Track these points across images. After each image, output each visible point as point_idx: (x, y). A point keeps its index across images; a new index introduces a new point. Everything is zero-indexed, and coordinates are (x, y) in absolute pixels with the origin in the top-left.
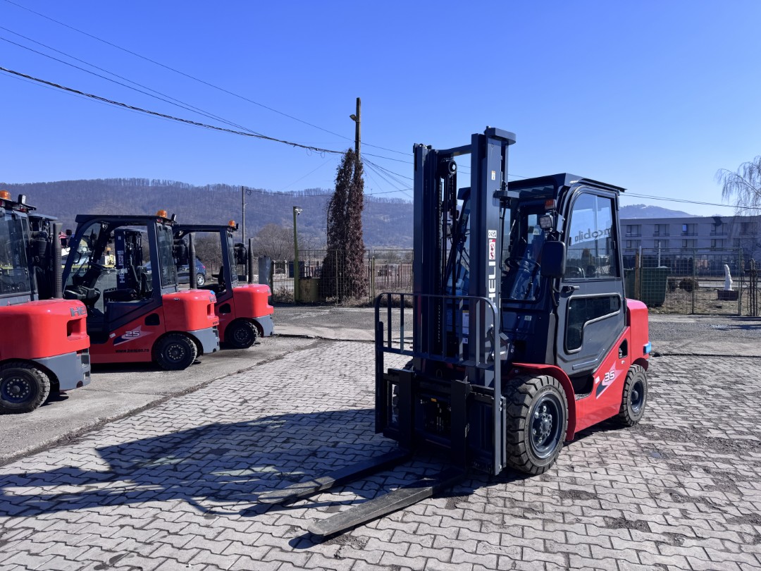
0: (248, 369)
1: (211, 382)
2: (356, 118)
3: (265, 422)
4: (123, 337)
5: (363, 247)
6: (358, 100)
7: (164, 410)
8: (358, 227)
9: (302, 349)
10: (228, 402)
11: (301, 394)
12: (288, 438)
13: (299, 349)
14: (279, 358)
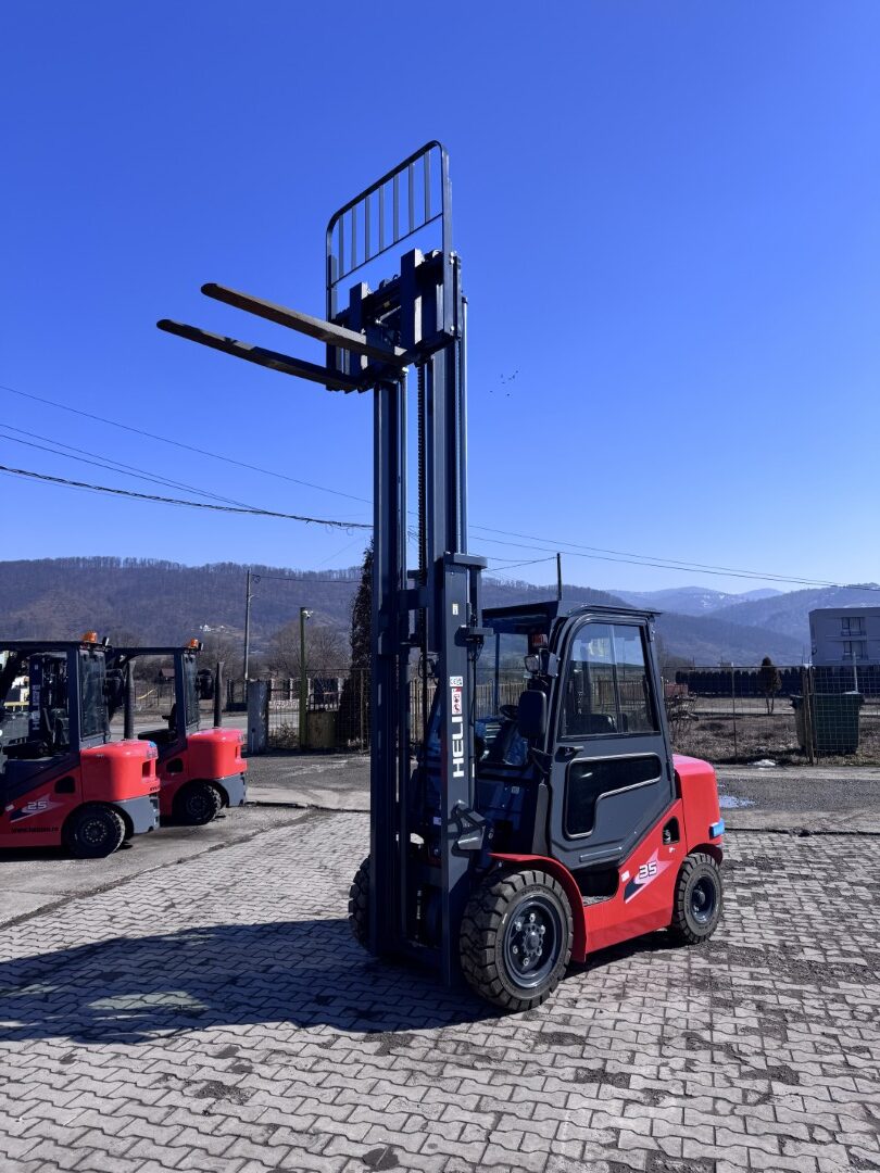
0: (193, 858)
1: (137, 876)
3: (186, 937)
4: (24, 811)
7: (59, 917)
9: (284, 825)
10: (147, 907)
11: (250, 897)
12: (208, 959)
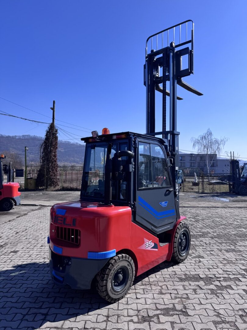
0: (13, 220)
5: (57, 165)
6: (54, 101)
10: (10, 234)
12: (42, 245)
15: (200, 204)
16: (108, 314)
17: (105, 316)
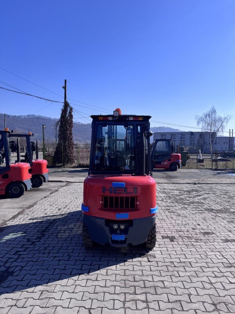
1: (37, 202)
2: (65, 88)
5: (73, 143)
6: (65, 80)
7: (28, 215)
8: (71, 134)
13: (62, 186)
14: (56, 191)
15: (222, 181)
16: (213, 302)
17: (211, 304)
